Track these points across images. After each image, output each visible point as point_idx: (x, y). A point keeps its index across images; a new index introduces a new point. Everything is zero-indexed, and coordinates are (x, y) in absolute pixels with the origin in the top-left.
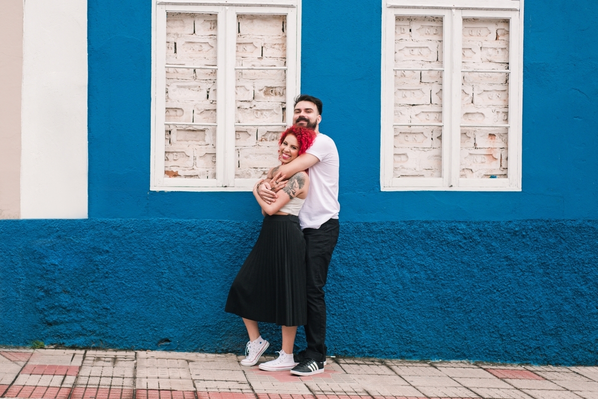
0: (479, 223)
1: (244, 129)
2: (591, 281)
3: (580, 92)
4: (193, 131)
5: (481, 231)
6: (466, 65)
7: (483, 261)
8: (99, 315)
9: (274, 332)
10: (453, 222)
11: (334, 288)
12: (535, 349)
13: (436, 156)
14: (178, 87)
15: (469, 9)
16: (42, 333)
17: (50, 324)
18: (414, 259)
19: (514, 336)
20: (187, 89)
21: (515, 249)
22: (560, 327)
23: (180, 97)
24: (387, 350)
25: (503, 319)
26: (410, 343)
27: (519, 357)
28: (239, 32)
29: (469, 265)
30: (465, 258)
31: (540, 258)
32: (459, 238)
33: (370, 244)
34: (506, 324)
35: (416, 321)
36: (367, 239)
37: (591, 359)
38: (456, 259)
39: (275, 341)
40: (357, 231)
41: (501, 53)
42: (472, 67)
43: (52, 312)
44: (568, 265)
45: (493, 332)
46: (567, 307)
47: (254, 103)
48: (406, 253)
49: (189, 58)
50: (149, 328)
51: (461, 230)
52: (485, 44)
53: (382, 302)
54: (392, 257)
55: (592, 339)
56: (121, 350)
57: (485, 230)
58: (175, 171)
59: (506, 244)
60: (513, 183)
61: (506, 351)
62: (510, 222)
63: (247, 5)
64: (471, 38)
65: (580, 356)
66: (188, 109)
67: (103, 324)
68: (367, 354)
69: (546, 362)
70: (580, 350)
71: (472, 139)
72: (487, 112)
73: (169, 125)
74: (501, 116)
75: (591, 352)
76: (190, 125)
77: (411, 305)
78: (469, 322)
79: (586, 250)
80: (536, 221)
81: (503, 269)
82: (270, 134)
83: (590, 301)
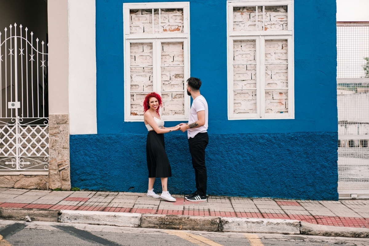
0: (274, 134)
1: (166, 93)
2: (329, 160)
3: (322, 72)
4: (144, 95)
5: (275, 138)
6: (268, 61)
7: (277, 151)
8: (103, 176)
9: (180, 184)
10: (262, 133)
11: (207, 164)
12: (303, 192)
13: (254, 103)
14: (137, 75)
15: (268, 35)
16: (79, 184)
17: (82, 180)
18: (244, 151)
19: (293, 186)
20: (140, 76)
21: (292, 146)
22: (315, 182)
23: (137, 80)
24: (232, 192)
25: (287, 178)
26: (243, 189)
27: (295, 196)
28: (163, 50)
29: (270, 154)
30: (268, 150)
31: (304, 150)
32: (265, 141)
33: (223, 144)
34: (289, 180)
35: (246, 179)
36: (222, 142)
37: (330, 197)
38: (264, 150)
39: (181, 188)
40: (218, 138)
41: (285, 55)
42: (270, 62)
43: (83, 175)
44: (318, 153)
45: (282, 184)
46: (318, 173)
47: (170, 81)
48: (240, 148)
49: (141, 62)
50: (125, 182)
51: (266, 137)
52: (277, 51)
53: (230, 171)
54: (234, 150)
55: (331, 188)
56: (113, 192)
57: (278, 137)
58: (136, 113)
59: (288, 144)
60: (291, 115)
61: (289, 193)
62: (289, 133)
63: (165, 38)
64: (270, 49)
65: (325, 196)
66: (141, 85)
67: (105, 180)
68: (223, 194)
69: (308, 198)
70: (325, 193)
71: (271, 95)
72: (278, 82)
73: (133, 92)
74: (285, 84)
75: (331, 194)
76: (142, 92)
77: (243, 172)
78: (271, 180)
79: (327, 146)
80: (302, 133)
81: (287, 155)
82: (178, 95)
83: (329, 170)
